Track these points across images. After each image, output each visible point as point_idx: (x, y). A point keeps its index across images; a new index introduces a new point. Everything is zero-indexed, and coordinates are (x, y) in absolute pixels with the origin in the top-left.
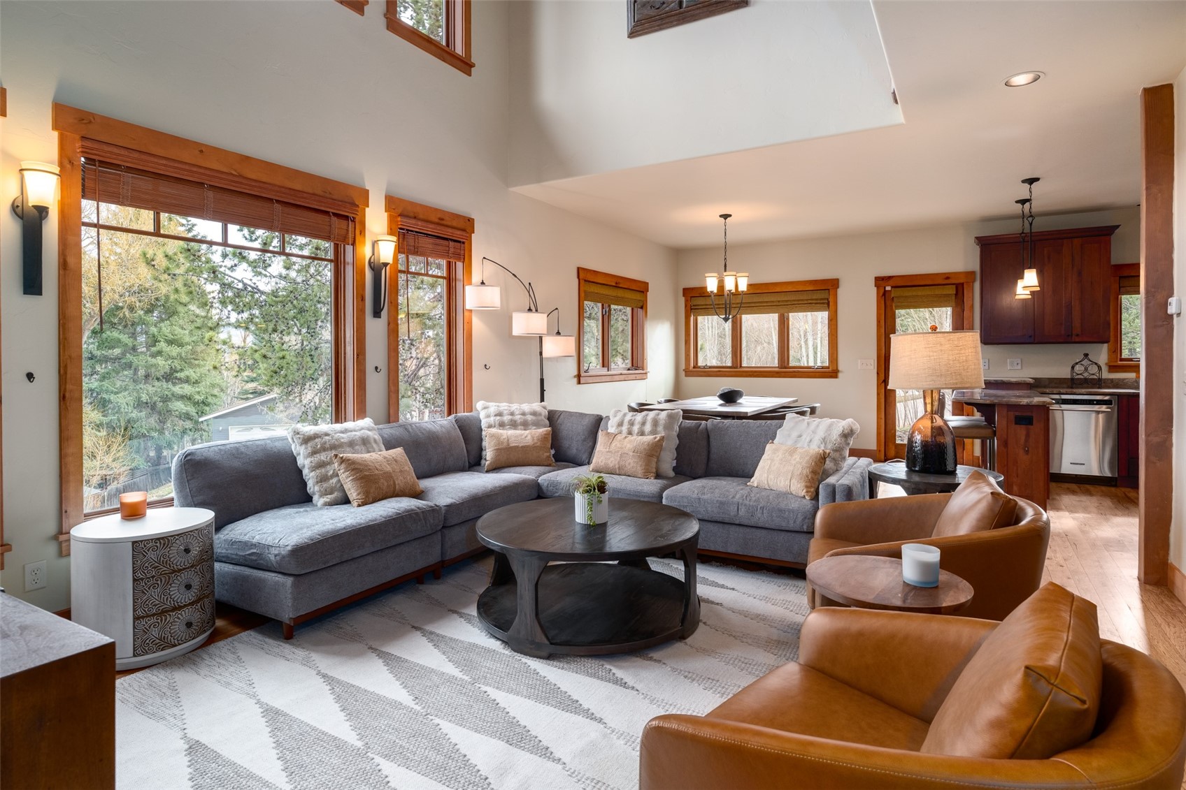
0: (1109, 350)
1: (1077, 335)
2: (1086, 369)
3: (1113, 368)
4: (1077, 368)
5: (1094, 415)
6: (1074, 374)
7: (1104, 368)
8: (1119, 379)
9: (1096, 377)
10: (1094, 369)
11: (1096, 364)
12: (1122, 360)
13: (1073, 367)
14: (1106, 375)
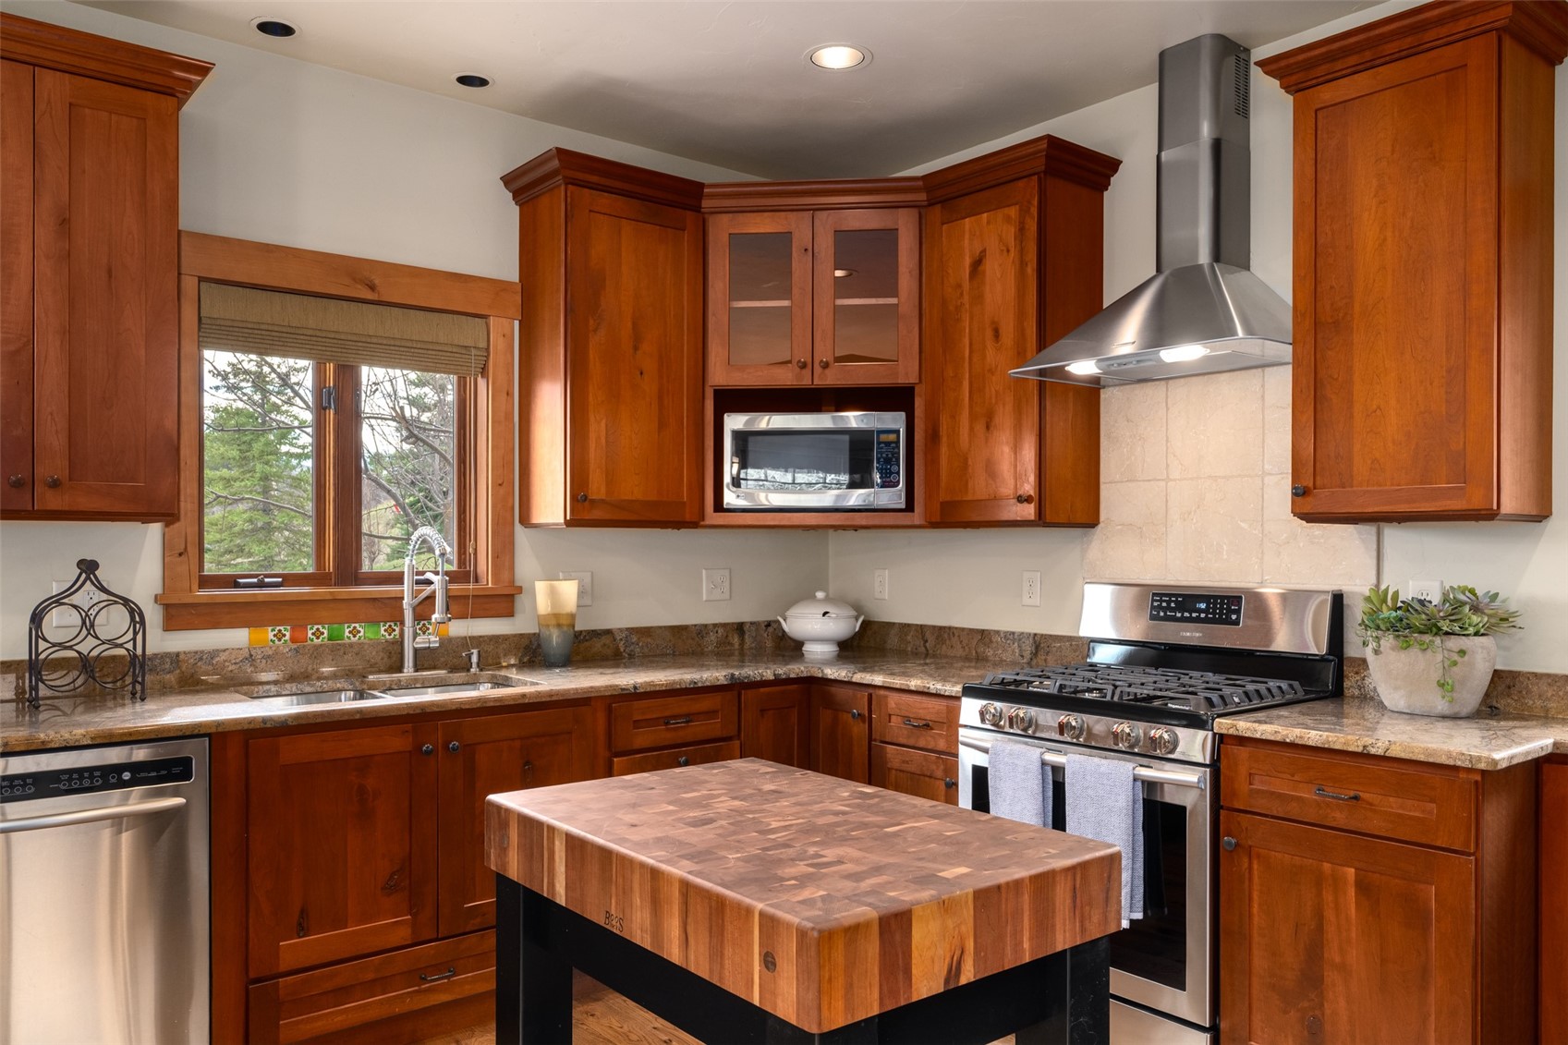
0: (166, 546)
1: (55, 484)
2: (88, 625)
3: (178, 615)
4: (60, 623)
5: (106, 834)
6: (42, 645)
7: (153, 615)
8: (199, 655)
9: (121, 652)
10: (114, 623)
11: (126, 602)
12: (207, 582)
13: (37, 619)
14: (160, 641)
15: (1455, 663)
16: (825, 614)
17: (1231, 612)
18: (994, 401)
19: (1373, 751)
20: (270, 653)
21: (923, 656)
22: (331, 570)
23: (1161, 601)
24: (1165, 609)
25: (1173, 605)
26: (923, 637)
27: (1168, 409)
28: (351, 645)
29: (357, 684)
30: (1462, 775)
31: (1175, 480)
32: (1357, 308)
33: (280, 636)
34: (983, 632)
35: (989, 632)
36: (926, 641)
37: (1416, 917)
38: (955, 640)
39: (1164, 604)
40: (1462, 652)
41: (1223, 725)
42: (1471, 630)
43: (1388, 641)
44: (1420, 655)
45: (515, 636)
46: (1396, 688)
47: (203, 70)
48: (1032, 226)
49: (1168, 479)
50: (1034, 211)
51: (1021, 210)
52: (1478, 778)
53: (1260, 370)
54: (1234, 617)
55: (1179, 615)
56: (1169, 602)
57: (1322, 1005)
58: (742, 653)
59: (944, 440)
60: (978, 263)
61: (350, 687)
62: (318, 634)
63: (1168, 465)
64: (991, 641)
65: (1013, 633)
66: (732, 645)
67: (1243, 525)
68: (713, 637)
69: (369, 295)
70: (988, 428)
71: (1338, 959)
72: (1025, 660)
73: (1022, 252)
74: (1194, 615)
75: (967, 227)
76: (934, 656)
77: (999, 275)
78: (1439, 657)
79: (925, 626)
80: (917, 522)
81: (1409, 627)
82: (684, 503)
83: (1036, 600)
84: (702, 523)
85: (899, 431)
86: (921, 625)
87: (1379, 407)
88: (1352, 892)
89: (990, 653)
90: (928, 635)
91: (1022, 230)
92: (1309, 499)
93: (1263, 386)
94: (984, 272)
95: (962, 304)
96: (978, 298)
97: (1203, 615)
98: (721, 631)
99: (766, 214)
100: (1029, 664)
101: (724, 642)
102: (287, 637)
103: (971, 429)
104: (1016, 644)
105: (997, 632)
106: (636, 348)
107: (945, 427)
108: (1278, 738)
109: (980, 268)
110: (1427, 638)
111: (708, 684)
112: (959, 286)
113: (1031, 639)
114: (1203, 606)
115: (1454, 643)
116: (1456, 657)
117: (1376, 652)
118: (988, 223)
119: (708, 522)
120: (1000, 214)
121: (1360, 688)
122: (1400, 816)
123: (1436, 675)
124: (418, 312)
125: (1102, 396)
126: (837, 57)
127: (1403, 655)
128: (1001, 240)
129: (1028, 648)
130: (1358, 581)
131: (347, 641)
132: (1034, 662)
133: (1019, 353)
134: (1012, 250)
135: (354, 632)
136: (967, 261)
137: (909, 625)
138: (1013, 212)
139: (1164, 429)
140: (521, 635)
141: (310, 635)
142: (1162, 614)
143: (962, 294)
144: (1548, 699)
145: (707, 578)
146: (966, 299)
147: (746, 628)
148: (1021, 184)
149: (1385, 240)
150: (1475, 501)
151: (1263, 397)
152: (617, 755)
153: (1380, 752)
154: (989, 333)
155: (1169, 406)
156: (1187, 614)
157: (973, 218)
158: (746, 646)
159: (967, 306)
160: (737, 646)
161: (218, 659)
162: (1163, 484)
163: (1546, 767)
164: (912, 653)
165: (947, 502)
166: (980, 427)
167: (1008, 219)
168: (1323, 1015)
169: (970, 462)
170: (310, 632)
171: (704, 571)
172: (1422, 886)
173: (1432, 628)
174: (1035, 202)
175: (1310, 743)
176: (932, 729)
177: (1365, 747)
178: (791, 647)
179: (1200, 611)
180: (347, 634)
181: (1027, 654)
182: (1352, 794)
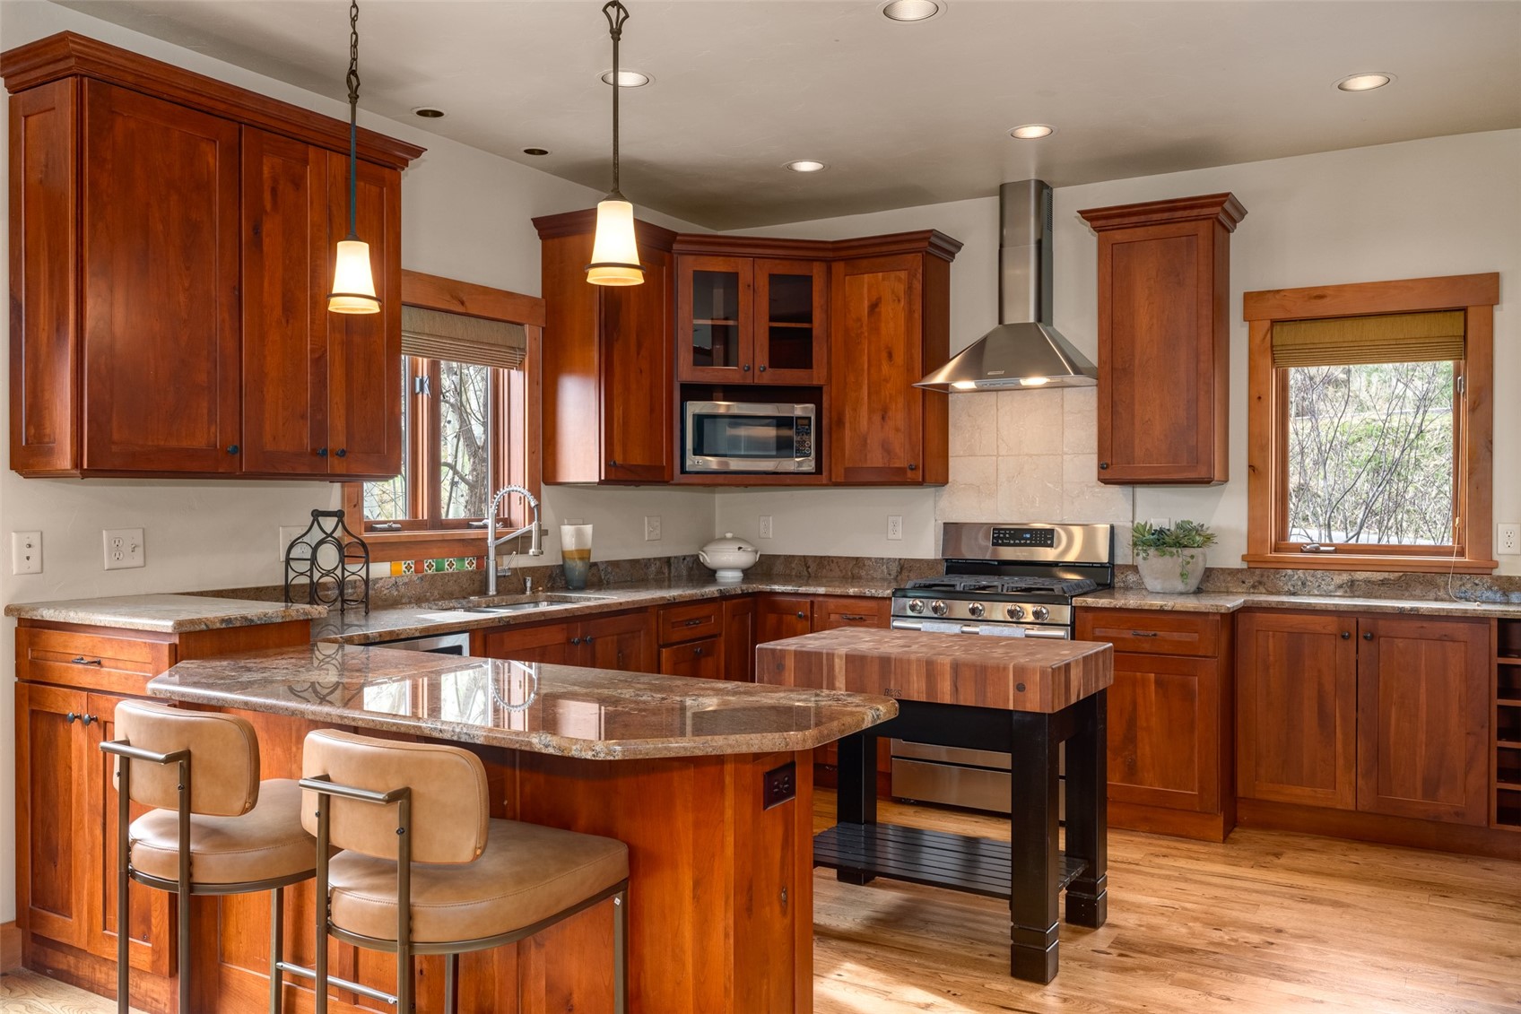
0: (345, 500)
15: (1188, 563)
16: (740, 548)
17: (1047, 539)
18: (888, 401)
19: (1166, 608)
20: (407, 580)
21: (806, 578)
22: (425, 518)
23: (999, 533)
24: (1002, 539)
25: (1007, 536)
26: (806, 565)
27: (998, 410)
28: (452, 574)
29: (464, 603)
30: (1211, 617)
31: (1003, 456)
32: (1137, 362)
33: (409, 567)
34: (857, 559)
35: (863, 559)
36: (809, 567)
37: (1187, 694)
38: (833, 566)
39: (1001, 535)
40: (1192, 557)
41: (1077, 601)
42: (1196, 545)
43: (1152, 551)
44: (1170, 559)
45: (543, 567)
46: (1156, 579)
47: (417, 152)
48: (918, 286)
49: (998, 456)
50: (920, 277)
51: (909, 274)
52: (1219, 618)
53: (1060, 389)
54: (1049, 542)
55: (1012, 542)
56: (1005, 534)
57: (1136, 752)
58: (669, 580)
59: (847, 425)
60: (874, 307)
61: (459, 606)
62: (430, 566)
63: (998, 446)
64: (864, 565)
65: (883, 559)
66: (664, 573)
67: (1049, 485)
68: (653, 568)
69: (460, 309)
70: (883, 418)
71: (1145, 725)
72: (892, 577)
73: (910, 303)
74: (1022, 542)
75: (866, 280)
76: (816, 577)
77: (891, 315)
78: (1180, 560)
79: (808, 556)
80: (824, 482)
81: (1164, 543)
82: (664, 467)
83: (899, 535)
84: (671, 482)
85: (810, 418)
86: (804, 556)
87: (1149, 420)
88: (1153, 687)
89: (863, 573)
90: (810, 563)
91: (910, 288)
92: (1109, 470)
93: (1063, 399)
94: (880, 313)
95: (862, 333)
96: (875, 329)
97: (1028, 542)
98: (658, 563)
99: (721, 258)
100: (896, 579)
101: (660, 572)
102: (413, 569)
103: (870, 419)
104: (885, 566)
105: (869, 559)
106: (638, 354)
107: (847, 416)
108: (1112, 606)
109: (877, 310)
110: (1174, 550)
111: (709, 596)
112: (859, 320)
113: (897, 562)
114: (1028, 536)
115: (1188, 552)
116: (1189, 559)
117: (1144, 559)
118: (883, 279)
119: (675, 481)
120: (893, 275)
121: (1124, 582)
122: (1180, 642)
123: (1179, 570)
124: (485, 321)
125: (950, 398)
126: (806, 166)
127: (1161, 560)
128: (893, 292)
129: (894, 568)
130: (1122, 519)
131: (446, 571)
132: (899, 578)
133: (908, 370)
134: (903, 301)
135: (451, 565)
136: (866, 304)
137: (793, 556)
138: (903, 275)
139: (995, 423)
140: (547, 567)
141: (426, 567)
142: (1000, 542)
143: (862, 326)
144: (1228, 582)
145: (649, 523)
146: (865, 328)
147: (672, 561)
148: (910, 256)
149: (1152, 325)
150: (1203, 474)
151: (1062, 406)
152: (665, 646)
153: (1170, 609)
154: (884, 355)
155: (999, 407)
156: (1017, 541)
157: (871, 275)
158: (672, 575)
159: (866, 334)
160: (667, 575)
161: (377, 585)
162: (994, 458)
163: (1240, 615)
164: (796, 576)
165: (849, 468)
166: (877, 418)
167: (899, 280)
168: (1136, 757)
169: (869, 441)
170: (426, 565)
171: (646, 518)
172: (1192, 678)
173: (1178, 544)
174: (921, 271)
175: (1131, 607)
176: (865, 620)
177: (1161, 607)
178: (710, 575)
179: (1027, 539)
180: (446, 566)
181: (894, 573)
182: (1153, 633)
